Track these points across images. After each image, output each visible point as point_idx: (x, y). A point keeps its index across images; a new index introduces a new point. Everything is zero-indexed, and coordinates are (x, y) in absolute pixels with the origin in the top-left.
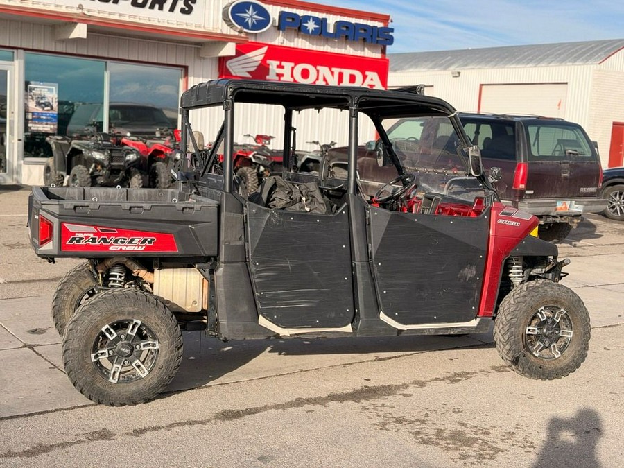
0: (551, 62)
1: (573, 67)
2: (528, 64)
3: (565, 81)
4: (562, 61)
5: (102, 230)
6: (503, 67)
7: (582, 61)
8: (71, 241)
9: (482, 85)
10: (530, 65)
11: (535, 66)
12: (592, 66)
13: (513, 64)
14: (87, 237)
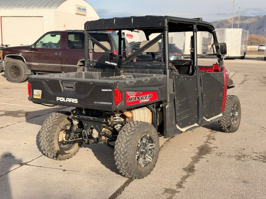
0: (34, 7)
1: (44, 9)
2: (23, 7)
3: (42, 16)
4: (39, 7)
5: (138, 93)
6: (11, 9)
7: (48, 7)
8: (129, 101)
9: (1, 17)
10: (24, 8)
11: (27, 9)
12: (53, 9)
13: (16, 7)
14: (133, 97)
